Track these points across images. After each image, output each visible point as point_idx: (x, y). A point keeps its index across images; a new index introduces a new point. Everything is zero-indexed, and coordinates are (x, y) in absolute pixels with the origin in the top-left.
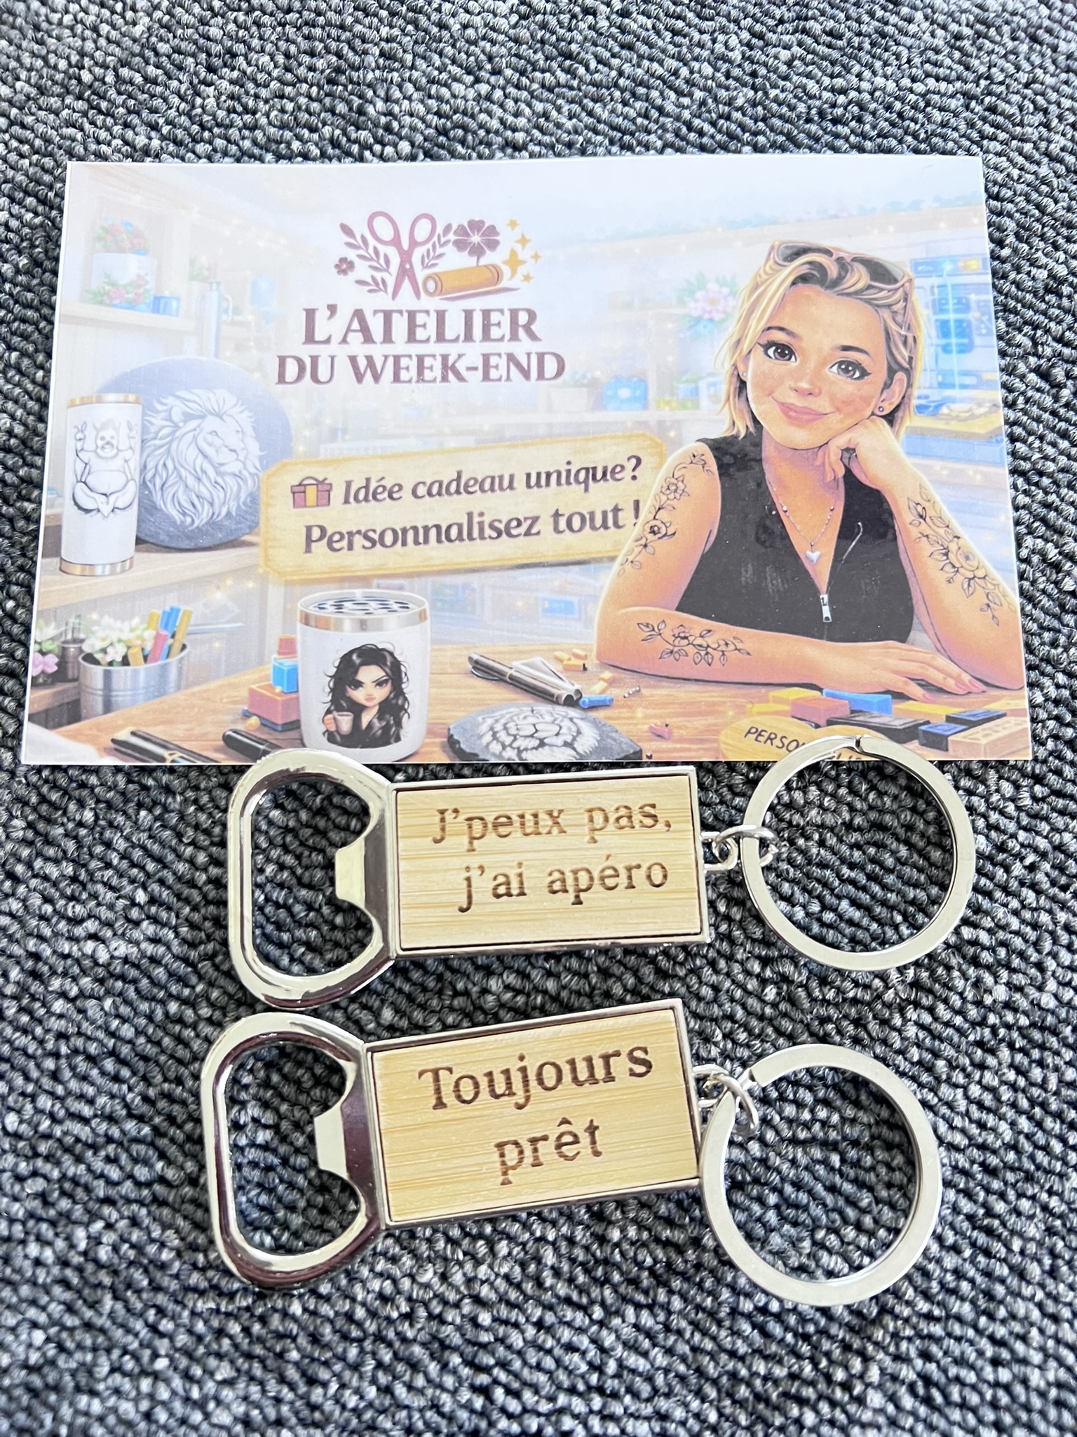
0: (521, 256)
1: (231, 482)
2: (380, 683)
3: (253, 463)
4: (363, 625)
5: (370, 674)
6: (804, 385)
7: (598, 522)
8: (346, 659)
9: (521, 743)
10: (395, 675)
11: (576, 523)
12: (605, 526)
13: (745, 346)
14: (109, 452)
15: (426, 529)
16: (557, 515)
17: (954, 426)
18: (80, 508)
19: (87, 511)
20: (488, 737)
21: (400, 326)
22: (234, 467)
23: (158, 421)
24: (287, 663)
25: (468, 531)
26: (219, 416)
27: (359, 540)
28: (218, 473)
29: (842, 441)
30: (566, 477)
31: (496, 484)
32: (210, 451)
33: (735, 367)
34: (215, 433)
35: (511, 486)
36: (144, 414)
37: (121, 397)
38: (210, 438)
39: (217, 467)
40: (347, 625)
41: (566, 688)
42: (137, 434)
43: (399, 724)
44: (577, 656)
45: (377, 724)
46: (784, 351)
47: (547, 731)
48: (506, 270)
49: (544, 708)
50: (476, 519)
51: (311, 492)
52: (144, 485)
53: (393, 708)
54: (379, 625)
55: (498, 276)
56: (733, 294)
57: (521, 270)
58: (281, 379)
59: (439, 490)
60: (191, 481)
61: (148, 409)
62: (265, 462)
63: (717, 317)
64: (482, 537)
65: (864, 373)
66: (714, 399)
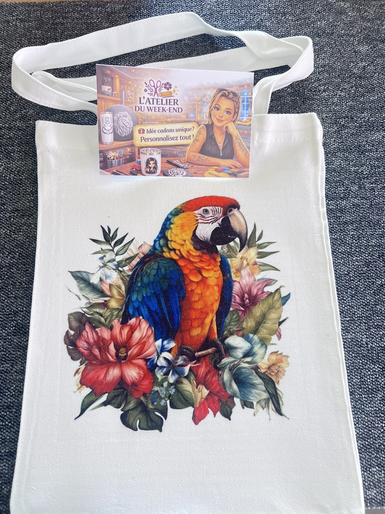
0: (176, 90)
1: (128, 128)
2: (153, 164)
3: (132, 126)
4: (150, 154)
5: (152, 162)
6: (221, 115)
7: (187, 138)
8: (148, 160)
9: (174, 174)
10: (156, 163)
11: (184, 138)
12: (188, 139)
13: (212, 108)
14: (108, 123)
15: (160, 138)
16: (181, 137)
17: (244, 123)
18: (104, 132)
19: (105, 133)
20: (170, 173)
21: (155, 101)
22: (129, 126)
23: (115, 117)
24: (139, 160)
25: (167, 138)
26: (125, 117)
27: (149, 140)
28: (126, 127)
29: (226, 126)
30: (182, 130)
31: (171, 131)
32: (124, 123)
33: (210, 111)
34: (125, 120)
35: (173, 131)
36: (113, 116)
37: (109, 112)
38: (124, 121)
39: (126, 126)
40: (148, 154)
41: (182, 165)
42: (112, 119)
43: (156, 170)
44: (183, 160)
45: (153, 170)
46: (218, 109)
47: (179, 172)
48: (173, 93)
49: (178, 169)
50: (168, 137)
51: (141, 131)
52: (114, 129)
53: (155, 168)
54: (153, 154)
55: (172, 94)
56: (210, 98)
57: (175, 93)
58: (136, 110)
59: (162, 131)
60: (122, 128)
61: (114, 115)
62: (134, 125)
63: (208, 102)
64: (169, 140)
65: (230, 113)
66: (206, 117)
